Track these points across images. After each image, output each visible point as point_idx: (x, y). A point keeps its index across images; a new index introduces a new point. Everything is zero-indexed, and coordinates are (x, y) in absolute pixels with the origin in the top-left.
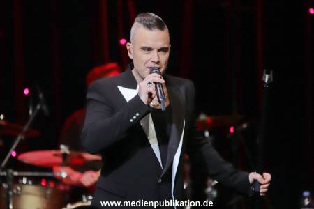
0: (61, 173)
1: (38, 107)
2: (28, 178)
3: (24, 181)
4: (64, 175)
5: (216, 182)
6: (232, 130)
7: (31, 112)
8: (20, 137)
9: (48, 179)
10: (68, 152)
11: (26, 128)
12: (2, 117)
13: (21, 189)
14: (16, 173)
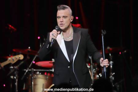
1: (44, 44)
2: (40, 72)
3: (38, 73)
5: (114, 73)
6: (120, 53)
7: (41, 46)
8: (36, 56)
9: (47, 72)
12: (29, 48)
13: (37, 76)
14: (35, 70)
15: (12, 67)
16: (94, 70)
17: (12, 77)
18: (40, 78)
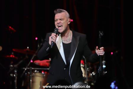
1: (41, 44)
2: (37, 70)
3: (36, 71)
5: (106, 72)
6: (112, 53)
7: (38, 46)
8: (34, 55)
9: (44, 71)
11: (36, 52)
12: (28, 48)
14: (33, 68)
15: (12, 66)
16: (88, 69)
17: (11, 75)
18: (37, 76)
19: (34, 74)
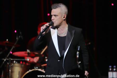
0: (27, 59)
1: (20, 37)
2: (16, 61)
3: (15, 62)
4: (28, 60)
5: (80, 62)
7: (17, 38)
8: (13, 47)
9: (23, 61)
10: (29, 52)
11: (15, 44)
12: (7, 40)
13: (14, 64)
14: (12, 59)
18: (16, 66)
19: (13, 64)
